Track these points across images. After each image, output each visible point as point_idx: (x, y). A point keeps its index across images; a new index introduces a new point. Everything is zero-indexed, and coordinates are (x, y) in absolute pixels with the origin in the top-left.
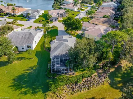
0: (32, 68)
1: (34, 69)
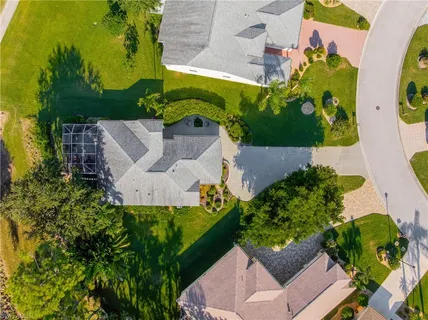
0: (96, 79)
1: (93, 86)
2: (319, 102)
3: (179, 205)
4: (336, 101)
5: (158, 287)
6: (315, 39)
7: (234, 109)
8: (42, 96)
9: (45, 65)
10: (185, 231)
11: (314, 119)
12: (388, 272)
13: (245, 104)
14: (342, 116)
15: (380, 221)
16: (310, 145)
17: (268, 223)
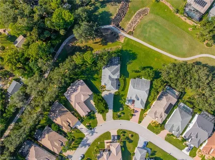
0: (129, 63)
2: (122, 111)
3: (102, 81)
4: (122, 115)
5: (84, 75)
6: (136, 111)
7: (122, 93)
8: (126, 51)
9: (133, 51)
10: (95, 82)
11: (119, 110)
12: (85, 125)
13: (123, 95)
14: (119, 117)
15: (96, 124)
16: (113, 109)
17: (98, 99)
